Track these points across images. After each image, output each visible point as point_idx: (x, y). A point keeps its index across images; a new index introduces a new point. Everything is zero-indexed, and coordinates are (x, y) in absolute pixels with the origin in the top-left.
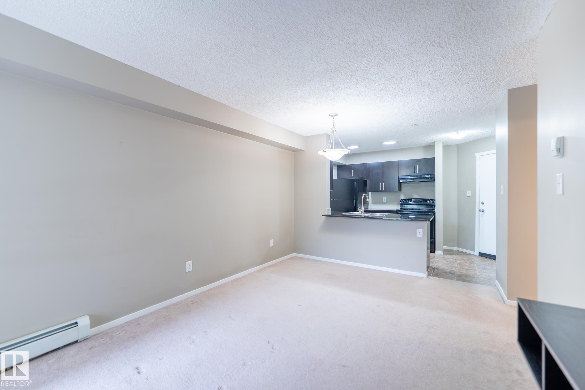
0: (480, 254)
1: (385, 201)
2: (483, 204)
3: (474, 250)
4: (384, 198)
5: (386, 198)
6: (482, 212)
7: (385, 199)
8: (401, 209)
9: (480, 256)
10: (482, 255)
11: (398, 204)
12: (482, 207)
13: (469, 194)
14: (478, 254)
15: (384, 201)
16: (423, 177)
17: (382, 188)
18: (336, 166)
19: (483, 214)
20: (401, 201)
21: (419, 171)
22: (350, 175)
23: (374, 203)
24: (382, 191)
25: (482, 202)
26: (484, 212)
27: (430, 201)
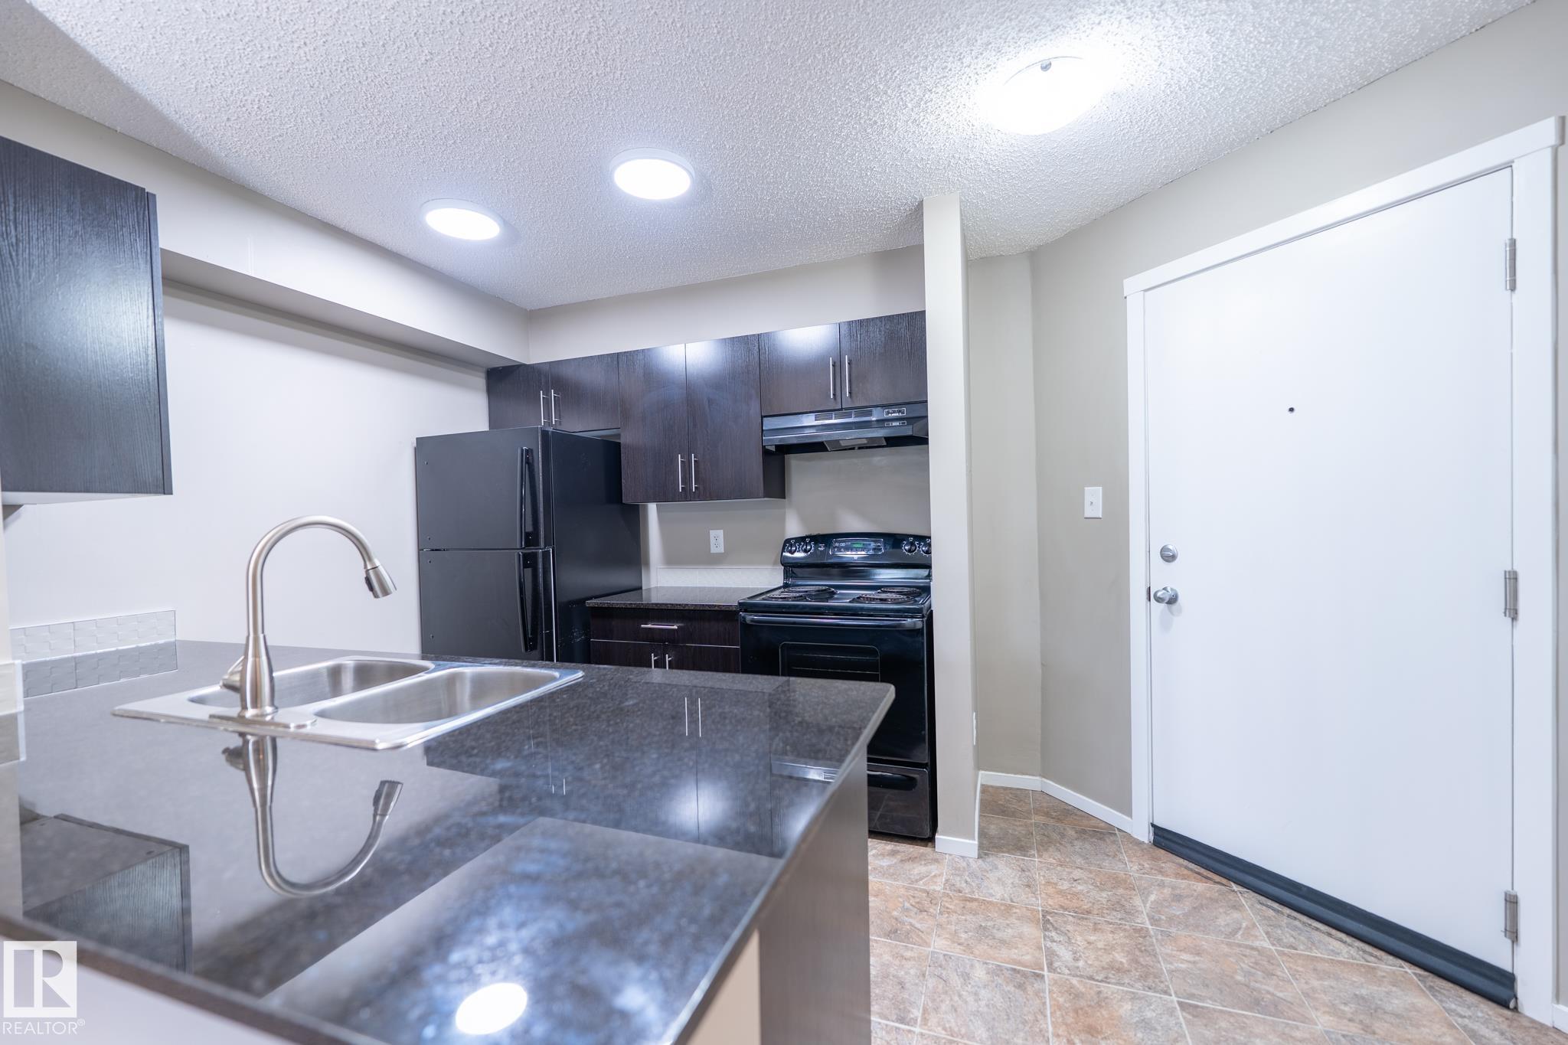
0: (1155, 834)
1: (721, 549)
2: (1168, 557)
3: (1126, 808)
4: (713, 533)
5: (720, 533)
6: (1163, 605)
7: (717, 540)
8: (786, 586)
9: (1157, 844)
10: (1166, 840)
11: (775, 564)
12: (1164, 577)
13: (1094, 501)
14: (1145, 836)
15: (714, 550)
16: (874, 419)
17: (686, 480)
18: (483, 375)
19: (1171, 612)
20: (784, 546)
21: (855, 389)
22: (546, 416)
23: (673, 560)
24: (687, 496)
25: (1164, 550)
26: (1174, 607)
27: (912, 544)
